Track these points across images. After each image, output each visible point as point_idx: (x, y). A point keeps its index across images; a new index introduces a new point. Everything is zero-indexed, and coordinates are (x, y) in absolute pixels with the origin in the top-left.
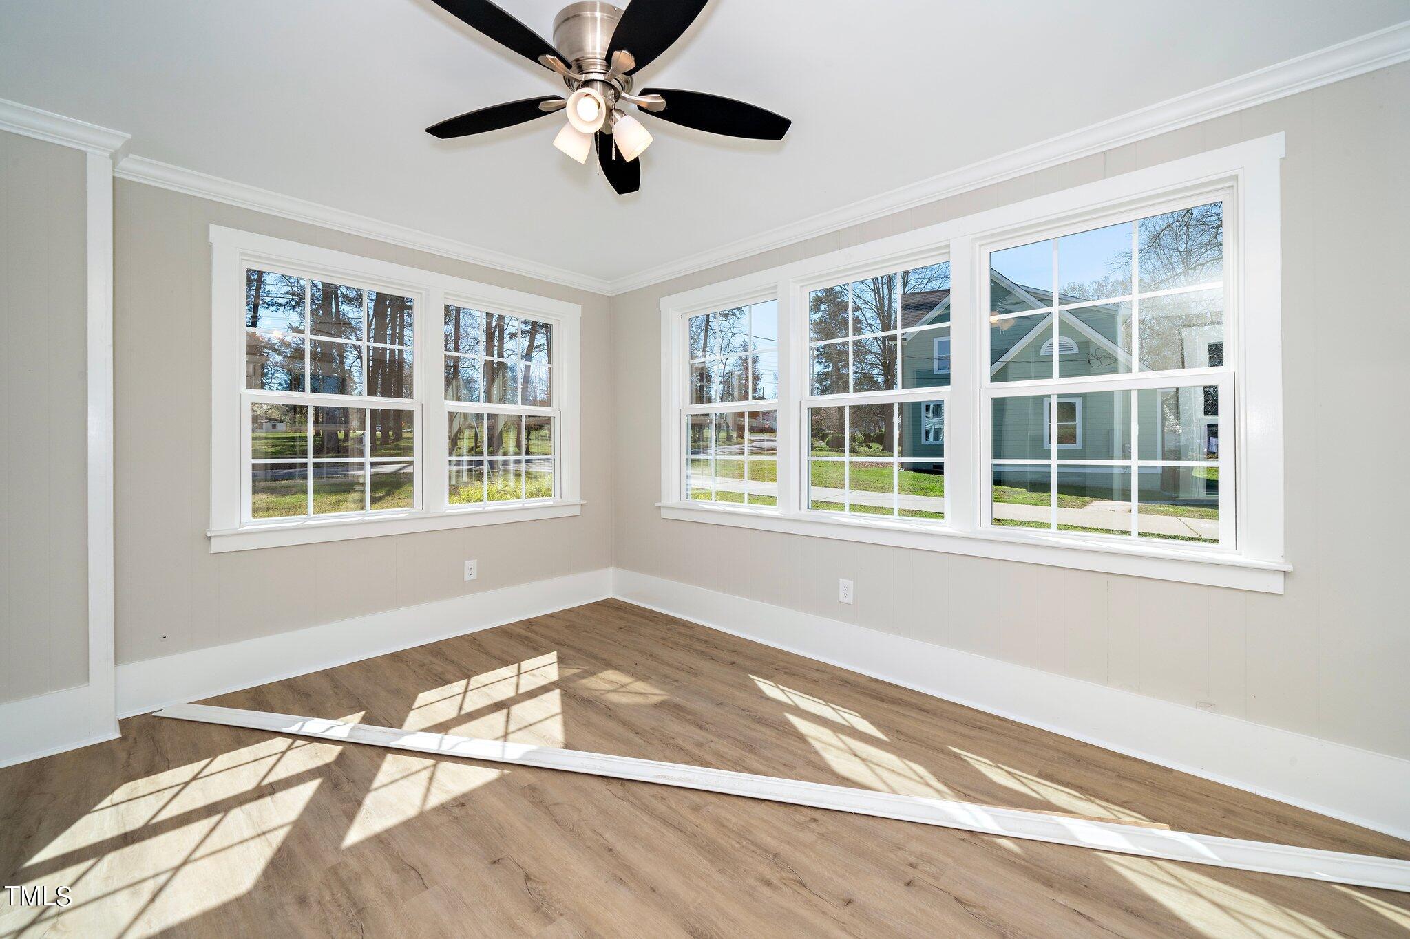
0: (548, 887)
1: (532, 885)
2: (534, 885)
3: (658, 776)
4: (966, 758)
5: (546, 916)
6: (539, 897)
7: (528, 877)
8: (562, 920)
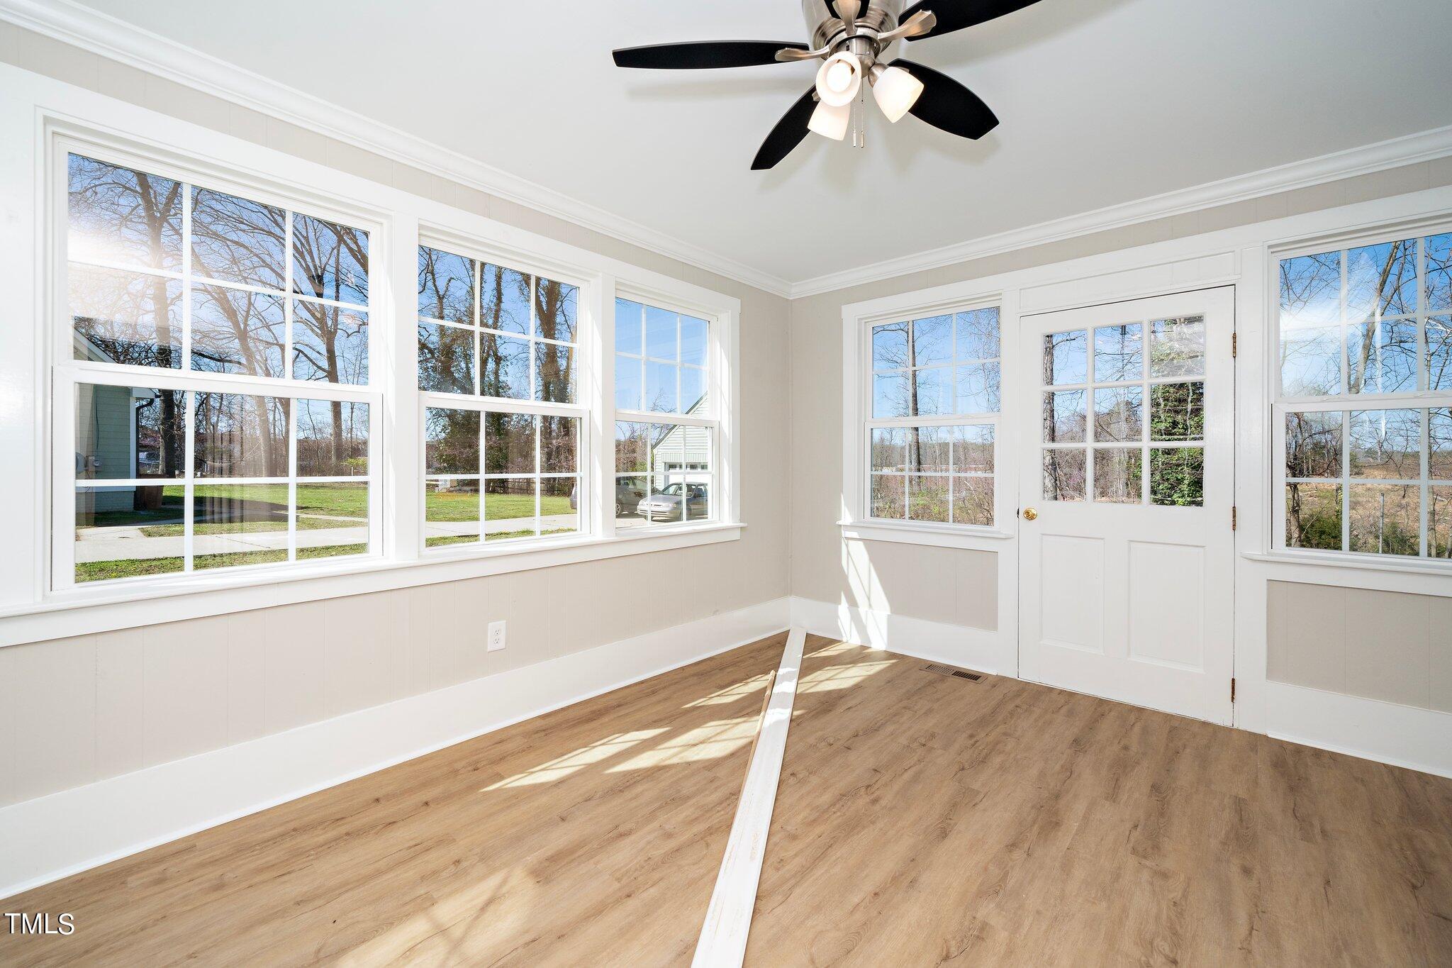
0: (949, 937)
1: (953, 950)
2: (953, 949)
3: (752, 858)
4: (700, 705)
5: (982, 929)
6: (965, 941)
7: (946, 958)
8: (979, 915)
